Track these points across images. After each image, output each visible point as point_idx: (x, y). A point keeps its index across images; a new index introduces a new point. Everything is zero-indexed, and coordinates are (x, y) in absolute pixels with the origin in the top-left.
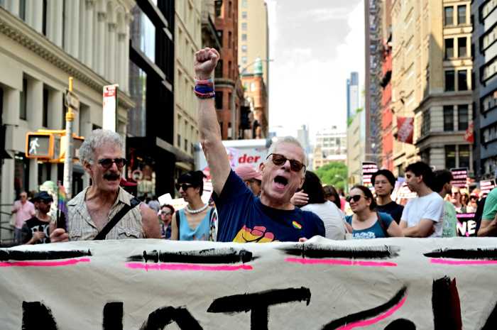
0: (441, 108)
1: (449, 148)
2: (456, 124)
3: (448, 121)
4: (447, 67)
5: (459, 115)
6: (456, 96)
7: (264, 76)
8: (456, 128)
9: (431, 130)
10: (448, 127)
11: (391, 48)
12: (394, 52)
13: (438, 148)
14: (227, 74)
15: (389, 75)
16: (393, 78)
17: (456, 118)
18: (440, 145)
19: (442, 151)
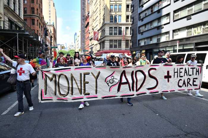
0: (109, 28)
1: (111, 41)
2: (113, 33)
3: (111, 32)
4: (111, 14)
5: (114, 30)
6: (113, 24)
7: (55, 26)
8: (113, 34)
9: (105, 35)
10: (111, 34)
11: (89, 16)
12: (90, 16)
13: (107, 41)
14: (36, 13)
15: (88, 23)
16: (90, 24)
17: (113, 31)
18: (108, 40)
19: (109, 42)
